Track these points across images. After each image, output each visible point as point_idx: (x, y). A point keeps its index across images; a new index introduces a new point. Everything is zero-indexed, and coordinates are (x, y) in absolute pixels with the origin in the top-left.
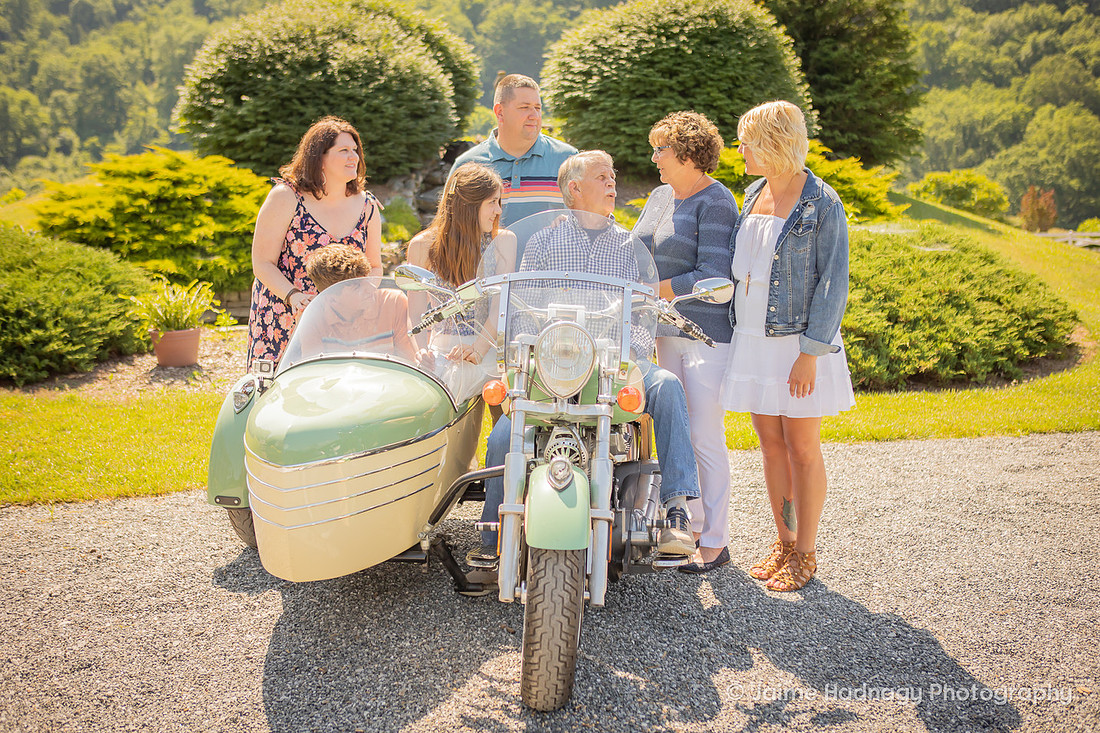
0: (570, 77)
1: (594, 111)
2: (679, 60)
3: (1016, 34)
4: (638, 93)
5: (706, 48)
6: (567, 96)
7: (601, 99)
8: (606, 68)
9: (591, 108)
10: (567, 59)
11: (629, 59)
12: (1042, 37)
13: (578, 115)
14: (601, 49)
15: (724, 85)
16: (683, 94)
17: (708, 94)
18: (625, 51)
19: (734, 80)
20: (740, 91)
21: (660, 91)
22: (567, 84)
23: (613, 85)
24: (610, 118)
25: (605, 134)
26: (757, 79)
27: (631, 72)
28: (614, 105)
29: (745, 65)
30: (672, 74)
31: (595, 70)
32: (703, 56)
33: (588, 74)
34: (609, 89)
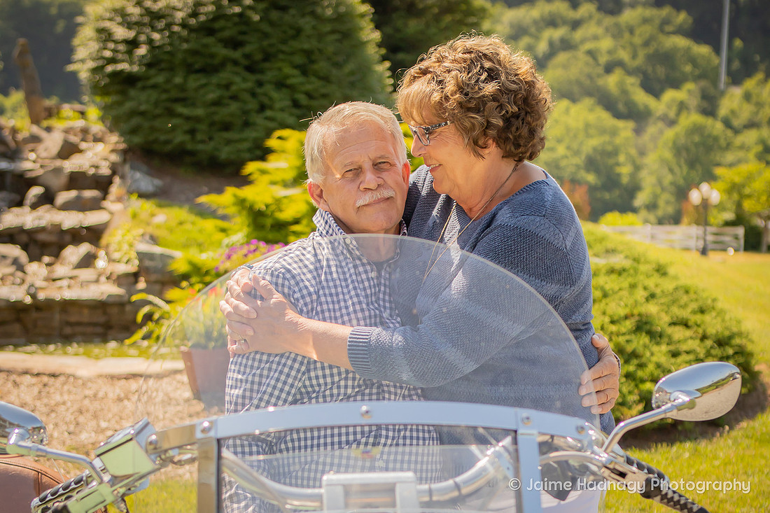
0: (111, 45)
1: (144, 88)
2: (244, 28)
3: (533, 30)
4: (196, 67)
5: (275, 15)
6: (110, 69)
7: (152, 72)
8: (156, 36)
9: (140, 84)
10: (107, 24)
11: (184, 25)
12: (557, 33)
13: (123, 93)
14: (149, 12)
15: (299, 59)
16: (250, 69)
17: (280, 69)
18: (180, 15)
19: (308, 53)
20: (316, 67)
21: (223, 65)
22: (108, 54)
23: (166, 57)
24: (164, 96)
25: (156, 117)
26: (335, 54)
27: (187, 41)
28: (168, 81)
29: (321, 37)
30: (235, 44)
31: (143, 38)
32: (272, 24)
33: (133, 44)
34: (160, 61)
